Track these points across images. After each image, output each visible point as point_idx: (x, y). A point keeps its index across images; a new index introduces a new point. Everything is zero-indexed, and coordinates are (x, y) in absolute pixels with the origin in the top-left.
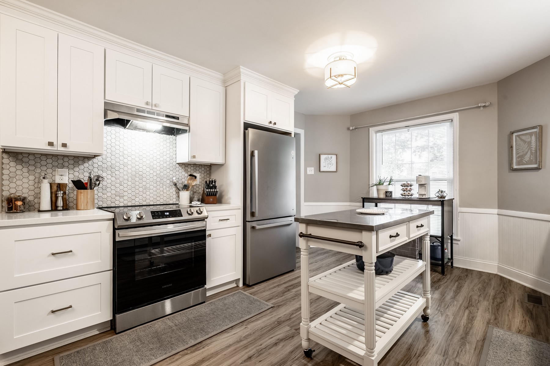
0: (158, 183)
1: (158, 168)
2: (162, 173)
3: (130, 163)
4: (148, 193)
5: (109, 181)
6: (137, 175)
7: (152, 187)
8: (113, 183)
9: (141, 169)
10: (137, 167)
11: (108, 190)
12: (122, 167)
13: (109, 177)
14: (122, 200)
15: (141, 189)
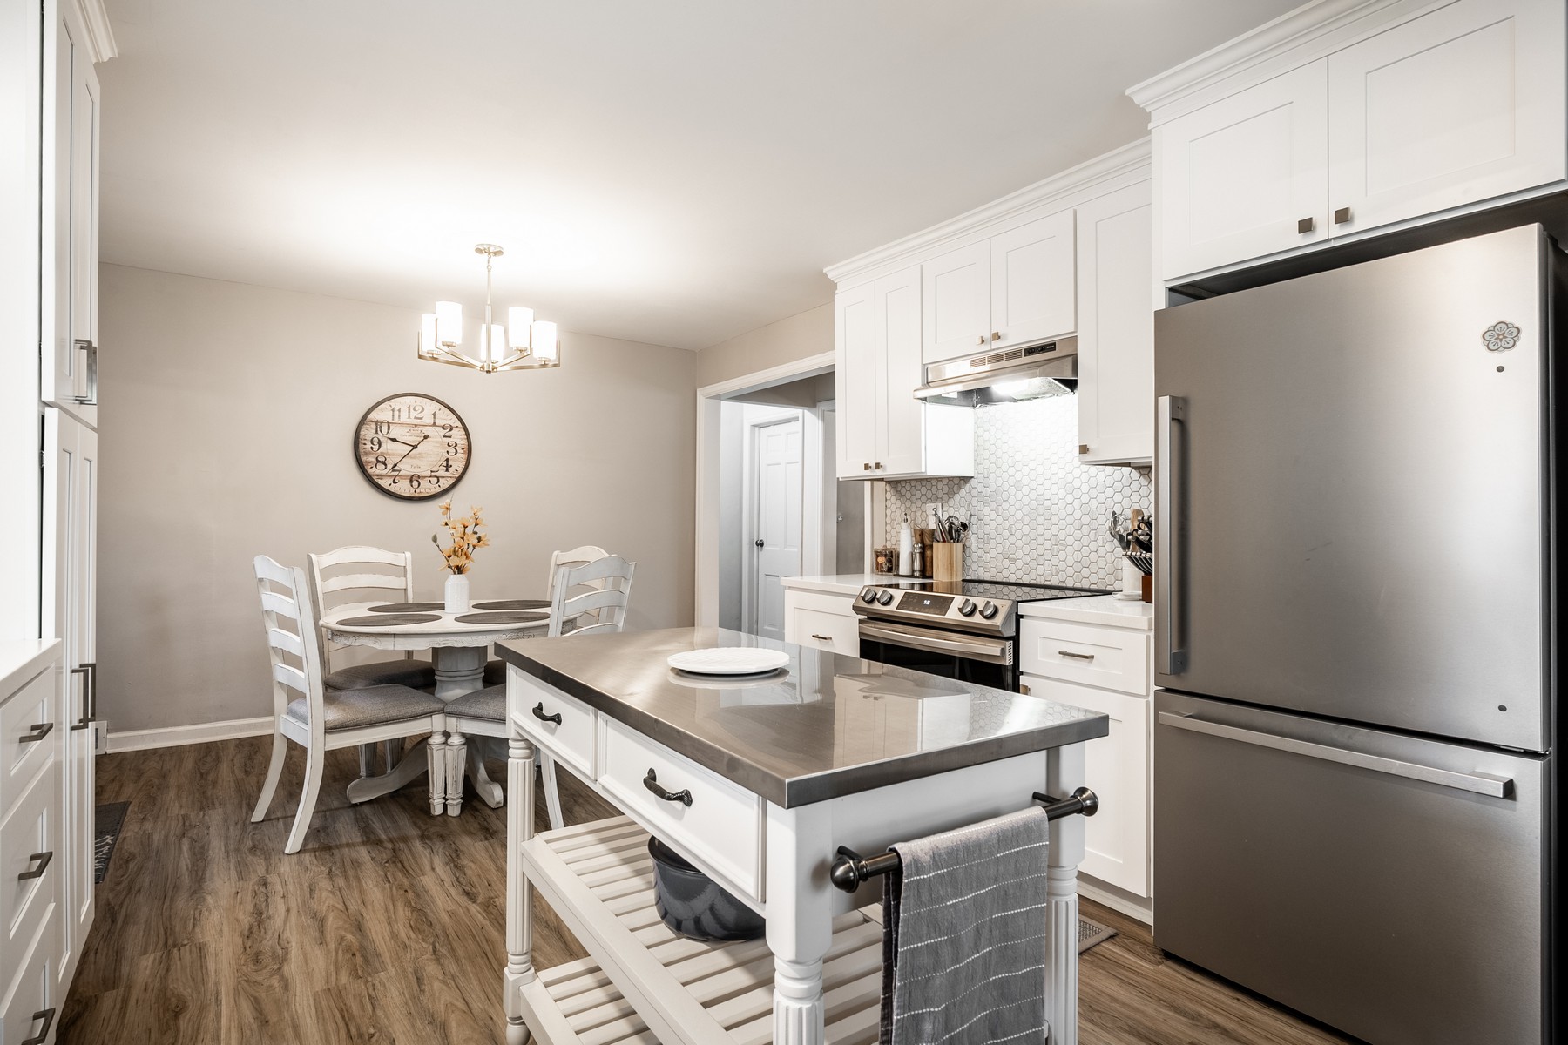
0: (1085, 530)
1: (1085, 488)
2: (1094, 501)
3: (1026, 480)
4: (1062, 555)
5: (993, 525)
6: (1041, 510)
7: (1070, 540)
8: (1000, 529)
9: (1047, 494)
10: (1040, 490)
11: (992, 544)
12: (1012, 491)
13: (993, 515)
14: (1013, 568)
15: (1048, 545)
